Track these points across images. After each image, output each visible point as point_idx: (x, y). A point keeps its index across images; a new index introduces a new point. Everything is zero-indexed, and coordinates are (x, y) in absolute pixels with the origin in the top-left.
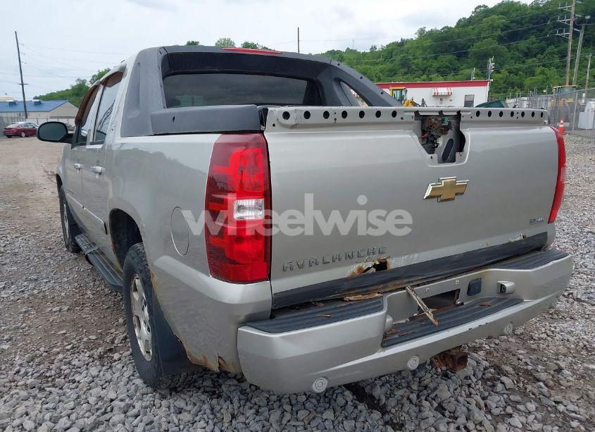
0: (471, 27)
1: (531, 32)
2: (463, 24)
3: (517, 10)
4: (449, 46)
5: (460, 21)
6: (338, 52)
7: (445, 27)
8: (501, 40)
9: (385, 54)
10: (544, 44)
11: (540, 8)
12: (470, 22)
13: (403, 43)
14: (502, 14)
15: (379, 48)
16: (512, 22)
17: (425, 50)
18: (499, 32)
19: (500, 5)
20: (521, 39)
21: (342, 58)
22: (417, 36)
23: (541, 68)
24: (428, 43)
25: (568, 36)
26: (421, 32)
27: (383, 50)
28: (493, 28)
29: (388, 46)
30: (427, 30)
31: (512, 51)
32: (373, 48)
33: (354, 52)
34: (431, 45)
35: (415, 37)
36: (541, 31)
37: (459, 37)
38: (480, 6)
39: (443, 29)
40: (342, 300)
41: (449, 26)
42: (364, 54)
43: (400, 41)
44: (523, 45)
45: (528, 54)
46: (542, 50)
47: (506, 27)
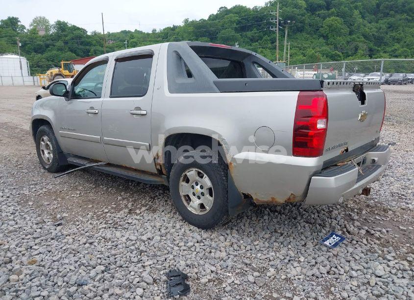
0: (218, 21)
1: (254, 26)
2: (213, 18)
3: (245, 11)
4: (205, 31)
5: (210, 16)
6: (129, 32)
7: (202, 19)
8: (236, 30)
9: (163, 35)
10: (261, 34)
11: (258, 11)
12: (217, 17)
13: (175, 28)
14: (236, 13)
15: (158, 31)
16: (243, 19)
17: (189, 33)
18: (235, 25)
19: (234, 8)
20: (248, 30)
21: (133, 36)
22: (183, 24)
23: (261, 49)
24: (191, 29)
25: (276, 30)
26: (186, 21)
27: (161, 32)
28: (232, 22)
29: (164, 29)
30: (190, 20)
31: (243, 38)
32: (154, 31)
33: (141, 32)
34: (193, 31)
35: (182, 24)
36: (260, 26)
37: (211, 27)
38: (222, 8)
39: (200, 20)
40: (336, 165)
41: (204, 19)
42: (148, 34)
43: (172, 27)
44: (249, 34)
45: (253, 40)
46: (261, 38)
47: (239, 22)
